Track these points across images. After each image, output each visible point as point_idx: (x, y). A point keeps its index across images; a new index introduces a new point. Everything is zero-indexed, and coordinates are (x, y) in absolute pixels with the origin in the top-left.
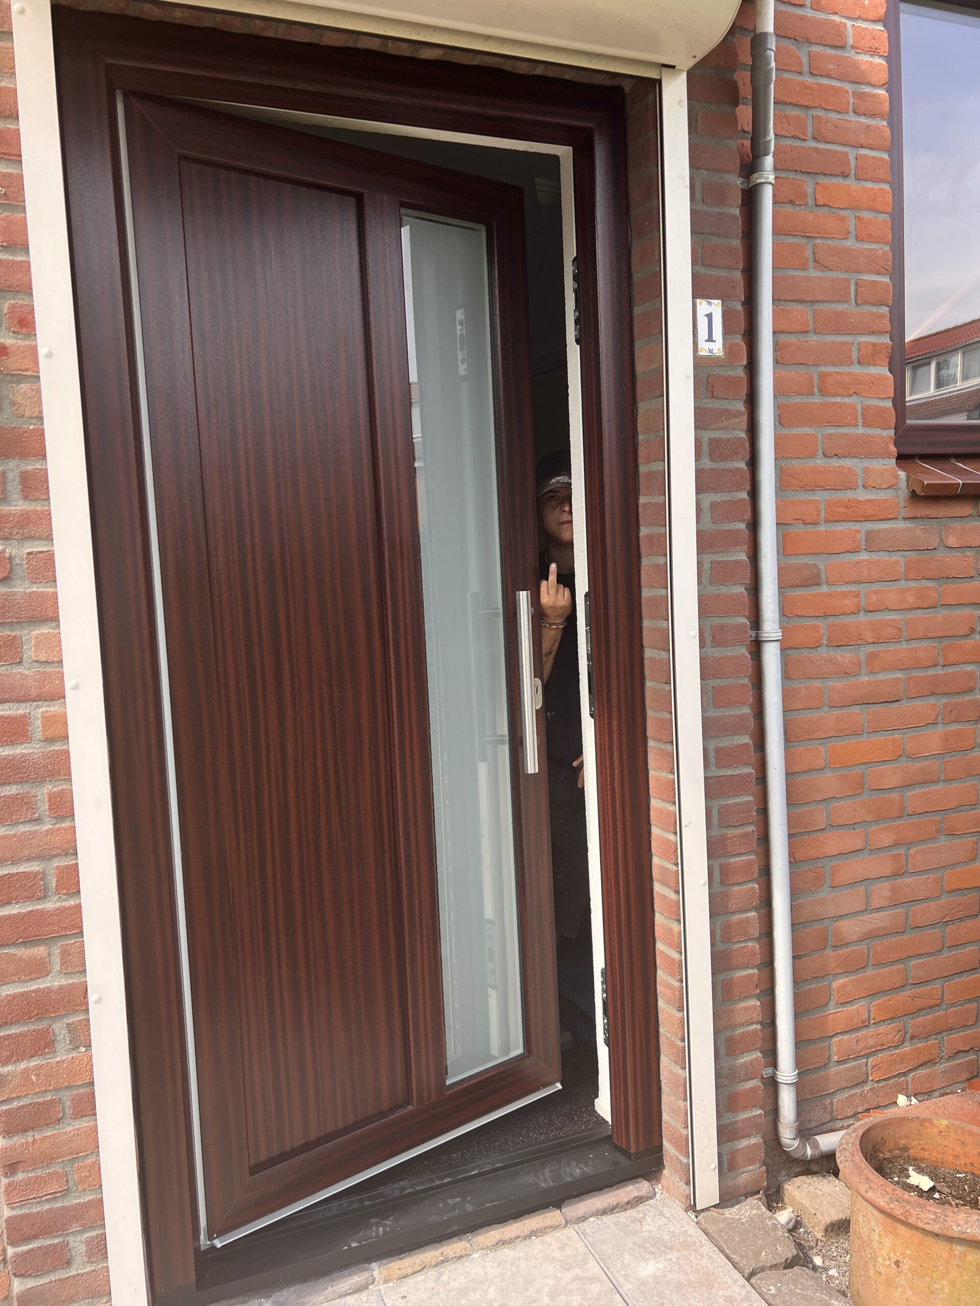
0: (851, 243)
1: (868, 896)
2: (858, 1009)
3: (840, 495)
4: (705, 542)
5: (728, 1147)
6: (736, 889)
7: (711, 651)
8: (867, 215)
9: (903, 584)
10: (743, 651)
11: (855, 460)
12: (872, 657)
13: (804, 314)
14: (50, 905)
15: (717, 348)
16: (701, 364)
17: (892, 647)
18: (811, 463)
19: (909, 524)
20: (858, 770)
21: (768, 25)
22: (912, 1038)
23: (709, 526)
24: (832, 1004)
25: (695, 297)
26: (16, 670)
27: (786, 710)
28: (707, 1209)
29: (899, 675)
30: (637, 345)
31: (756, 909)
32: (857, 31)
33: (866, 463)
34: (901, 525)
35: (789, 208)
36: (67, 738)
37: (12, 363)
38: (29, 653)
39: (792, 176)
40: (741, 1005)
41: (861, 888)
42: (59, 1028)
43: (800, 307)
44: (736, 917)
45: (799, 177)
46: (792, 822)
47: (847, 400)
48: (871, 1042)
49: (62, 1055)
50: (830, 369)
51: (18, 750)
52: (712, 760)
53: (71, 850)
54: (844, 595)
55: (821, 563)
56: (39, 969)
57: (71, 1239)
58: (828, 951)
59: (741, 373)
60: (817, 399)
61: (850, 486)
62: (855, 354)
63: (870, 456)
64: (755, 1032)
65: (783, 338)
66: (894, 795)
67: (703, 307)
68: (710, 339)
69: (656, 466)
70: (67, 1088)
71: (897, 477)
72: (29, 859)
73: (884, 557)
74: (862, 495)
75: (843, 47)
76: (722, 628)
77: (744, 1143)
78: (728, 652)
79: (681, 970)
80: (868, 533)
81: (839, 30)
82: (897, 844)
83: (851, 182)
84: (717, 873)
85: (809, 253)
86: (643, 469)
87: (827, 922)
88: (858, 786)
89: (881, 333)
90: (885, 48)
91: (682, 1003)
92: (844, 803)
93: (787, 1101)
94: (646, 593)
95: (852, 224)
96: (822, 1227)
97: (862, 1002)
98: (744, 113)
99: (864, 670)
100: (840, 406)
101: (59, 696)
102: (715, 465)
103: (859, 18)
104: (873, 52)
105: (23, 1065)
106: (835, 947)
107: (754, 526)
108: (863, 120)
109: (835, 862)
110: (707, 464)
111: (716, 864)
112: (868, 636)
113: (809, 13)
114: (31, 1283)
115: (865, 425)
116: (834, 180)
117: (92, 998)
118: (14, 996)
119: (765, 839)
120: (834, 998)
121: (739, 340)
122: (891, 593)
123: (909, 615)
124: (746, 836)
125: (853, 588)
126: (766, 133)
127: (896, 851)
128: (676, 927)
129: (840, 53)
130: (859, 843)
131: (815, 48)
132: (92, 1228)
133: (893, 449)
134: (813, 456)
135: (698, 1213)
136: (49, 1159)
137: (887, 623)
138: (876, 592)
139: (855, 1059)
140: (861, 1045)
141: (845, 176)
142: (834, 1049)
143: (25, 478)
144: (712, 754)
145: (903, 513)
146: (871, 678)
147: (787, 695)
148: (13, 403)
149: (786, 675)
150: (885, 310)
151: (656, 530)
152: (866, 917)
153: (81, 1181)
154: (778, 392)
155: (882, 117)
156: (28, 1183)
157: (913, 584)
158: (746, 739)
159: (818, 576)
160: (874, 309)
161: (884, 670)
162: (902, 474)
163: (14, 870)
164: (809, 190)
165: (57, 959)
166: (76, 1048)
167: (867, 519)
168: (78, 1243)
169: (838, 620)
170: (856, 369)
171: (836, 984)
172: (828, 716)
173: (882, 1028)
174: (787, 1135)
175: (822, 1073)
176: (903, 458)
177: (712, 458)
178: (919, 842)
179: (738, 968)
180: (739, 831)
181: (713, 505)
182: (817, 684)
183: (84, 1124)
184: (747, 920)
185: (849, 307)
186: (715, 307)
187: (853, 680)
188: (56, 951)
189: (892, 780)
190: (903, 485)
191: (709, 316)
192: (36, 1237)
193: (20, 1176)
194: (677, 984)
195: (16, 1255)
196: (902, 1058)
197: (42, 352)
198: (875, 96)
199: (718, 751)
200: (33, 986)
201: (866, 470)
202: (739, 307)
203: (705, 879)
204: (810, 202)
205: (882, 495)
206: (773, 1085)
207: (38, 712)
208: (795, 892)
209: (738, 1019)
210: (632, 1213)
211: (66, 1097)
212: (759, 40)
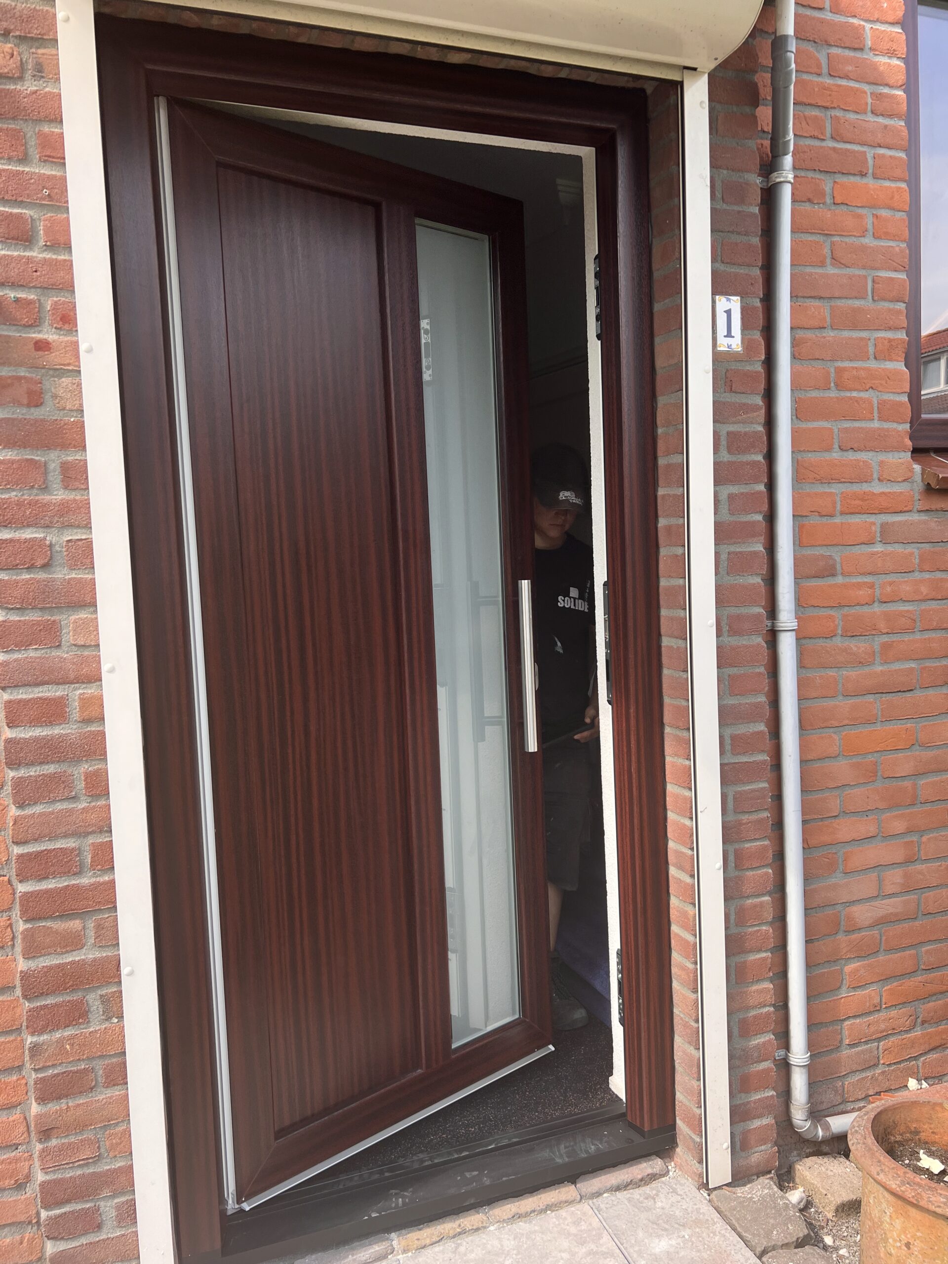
0: (868, 241)
1: (880, 881)
2: (871, 992)
3: (856, 488)
4: (722, 533)
5: (741, 1127)
6: (750, 873)
7: (728, 640)
8: (884, 213)
9: (917, 575)
10: (759, 640)
11: (871, 454)
12: (886, 647)
13: (821, 310)
14: (85, 880)
15: (736, 343)
16: (719, 359)
17: (907, 638)
18: (827, 456)
19: (923, 517)
20: (870, 758)
21: (789, 27)
22: (923, 1022)
23: (726, 517)
24: (844, 988)
25: (715, 292)
26: (55, 653)
27: (802, 698)
28: (720, 1188)
29: (913, 665)
30: (657, 340)
31: (769, 893)
32: (876, 34)
33: (881, 457)
34: (916, 517)
35: (807, 206)
36: (103, 719)
37: (53, 358)
38: (68, 637)
39: (810, 174)
40: (755, 988)
41: (874, 875)
42: (93, 1000)
43: (817, 303)
44: (750, 901)
45: (818, 176)
46: (806, 809)
47: (863, 395)
48: (883, 1026)
49: (96, 1025)
50: (847, 364)
51: (56, 731)
52: (728, 747)
53: (106, 828)
54: (859, 586)
55: (836, 554)
56: (74, 942)
57: (102, 1204)
58: (841, 936)
59: (759, 368)
60: (833, 394)
61: (867, 480)
62: (871, 350)
63: (886, 449)
64: (768, 1014)
65: (800, 334)
66: (907, 783)
67: (723, 303)
68: (729, 335)
69: (675, 459)
70: (101, 1057)
71: (912, 470)
72: (66, 836)
73: (898, 548)
74: (877, 488)
75: (861, 49)
76: (739, 617)
77: (756, 1123)
78: (744, 641)
79: (695, 952)
80: (883, 526)
81: (858, 33)
82: (909, 831)
83: (869, 181)
84: (731, 858)
85: (827, 251)
86: (662, 462)
87: (839, 908)
88: (871, 774)
89: (896, 329)
90: (903, 50)
91: (696, 984)
92: (856, 791)
93: (799, 1082)
94: (663, 583)
95: (869, 221)
96: (833, 1208)
97: (874, 987)
98: (764, 113)
99: (878, 659)
100: (857, 400)
101: (95, 678)
102: (733, 458)
103: (878, 21)
104: (891, 53)
105: (58, 1035)
106: (848, 932)
107: (771, 517)
108: (880, 120)
109: (848, 848)
110: (726, 457)
111: (731, 849)
112: (882, 626)
113: (828, 16)
114: (62, 1246)
115: (880, 419)
116: (852, 179)
117: (125, 970)
118: (50, 968)
119: (779, 824)
120: (846, 983)
121: (757, 336)
122: (906, 585)
123: (924, 606)
124: (760, 821)
125: (868, 579)
126: (785, 132)
127: (908, 839)
128: (691, 910)
129: (858, 55)
130: (872, 830)
131: (834, 51)
132: (123, 1193)
133: (909, 443)
134: (829, 449)
135: (710, 1191)
136: (81, 1126)
137: (901, 614)
138: (891, 584)
139: (866, 1042)
140: (872, 1029)
141: (863, 175)
142: (846, 1033)
143: (66, 468)
144: (728, 741)
145: (918, 506)
146: (885, 668)
147: (802, 684)
148: (55, 396)
149: (801, 664)
150: (902, 306)
151: (673, 521)
152: (877, 903)
153: (112, 1147)
154: (796, 386)
155: (900, 117)
156: (61, 1149)
157: (927, 576)
158: (762, 727)
159: (833, 567)
160: (891, 305)
161: (898, 660)
162: (917, 468)
163: (51, 846)
164: (828, 188)
165: (91, 933)
166: (108, 1019)
167: (882, 511)
168: (108, 1208)
169: (853, 611)
170: (872, 364)
171: (849, 968)
172: (843, 704)
173: (893, 1013)
174: (799, 1116)
175: (834, 1056)
176: (918, 452)
177: (730, 451)
178: (931, 830)
179: (751, 951)
180: (754, 817)
181: (731, 497)
182: (831, 673)
183: (116, 1092)
184: (761, 904)
185: (866, 303)
186: (734, 304)
187: (867, 669)
188: (91, 924)
189: (906, 768)
190: (918, 477)
191: (728, 312)
192: (68, 1201)
193: (54, 1142)
194: (691, 966)
195: (49, 1218)
196: (913, 1043)
197: (83, 347)
198: (893, 97)
199: (733, 738)
200: (69, 958)
201: (881, 463)
202: (757, 303)
203: (720, 863)
204: (829, 200)
205: (897, 488)
206: (785, 1066)
207: (76, 694)
208: (808, 877)
209: (751, 1002)
210: (647, 1190)
211: (100, 1067)
212: (779, 43)
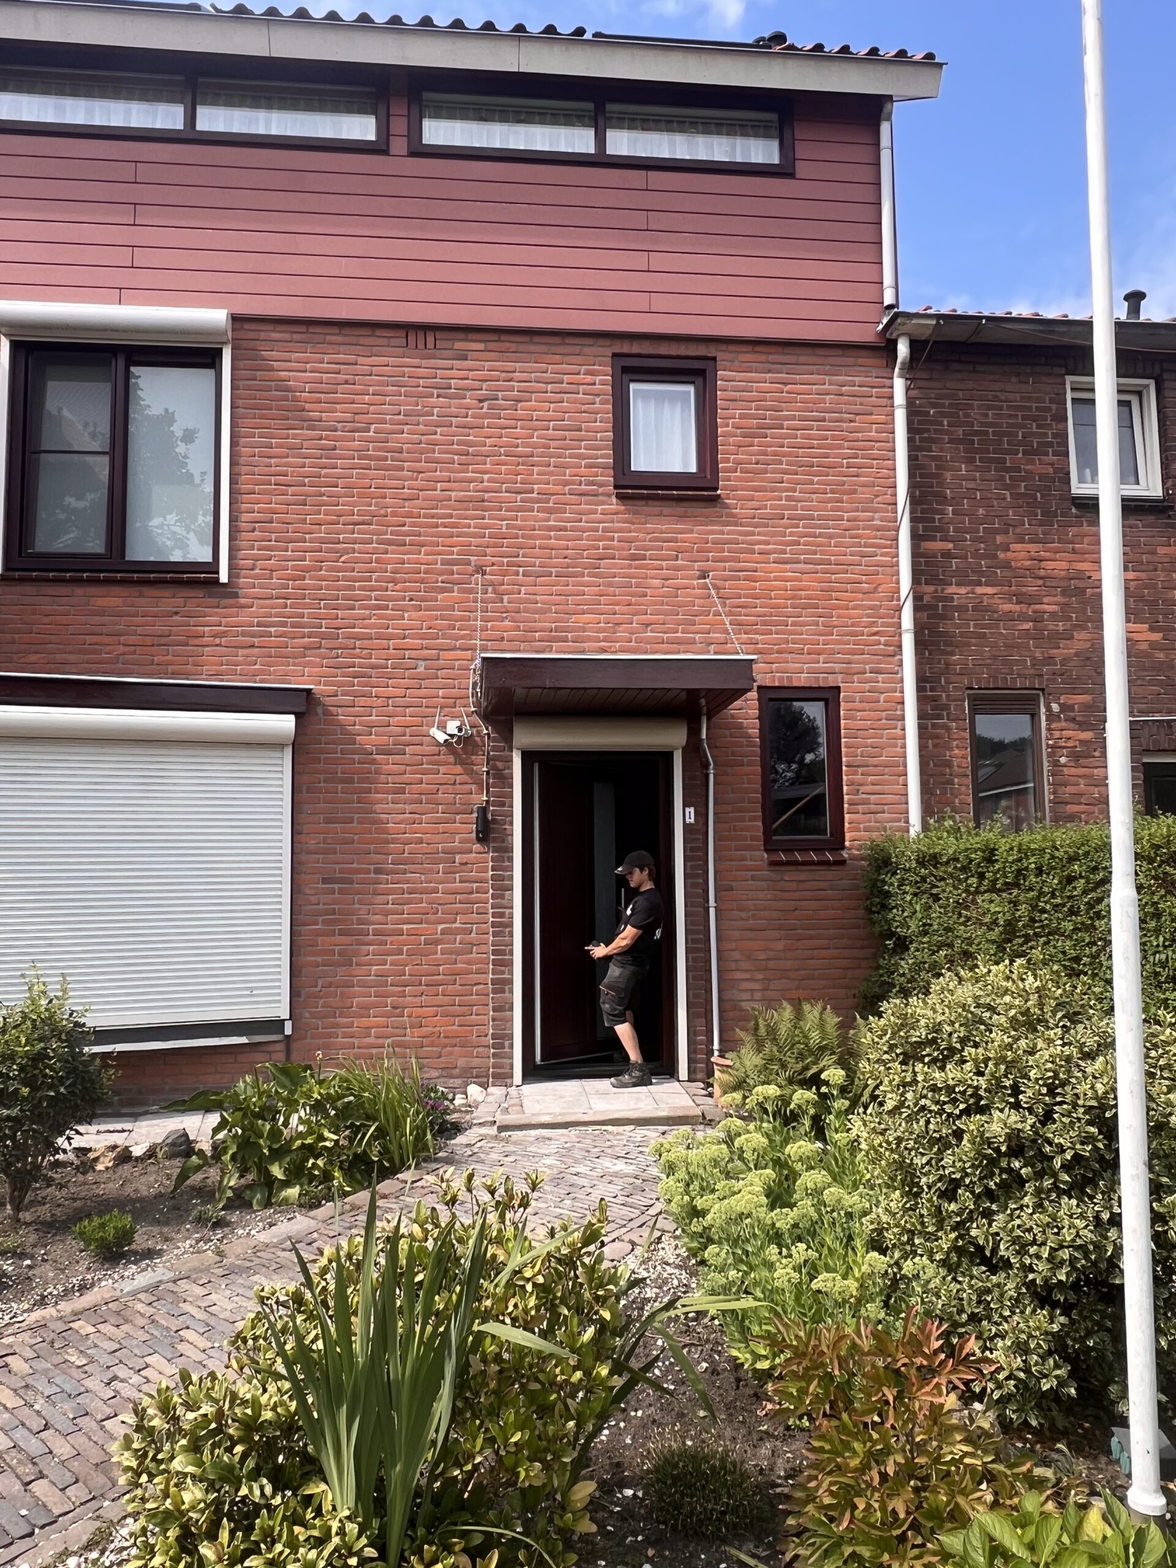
0: (745, 785)
3: (741, 863)
4: (686, 876)
5: (692, 1065)
6: (697, 982)
7: (689, 909)
8: (751, 776)
9: (766, 892)
10: (701, 909)
11: (747, 852)
12: (753, 915)
13: (728, 807)
14: (506, 956)
15: (692, 820)
16: (686, 827)
17: (762, 912)
18: (730, 853)
19: (769, 873)
20: (749, 952)
21: (704, 736)
23: (689, 872)
25: (684, 807)
26: (504, 901)
27: (718, 929)
28: (683, 1084)
29: (765, 922)
31: (705, 990)
33: (752, 853)
34: (765, 873)
35: (719, 781)
36: (513, 918)
38: (506, 897)
39: (723, 768)
40: (698, 1020)
41: (750, 992)
42: (507, 988)
43: (726, 805)
44: (697, 991)
45: (726, 768)
46: (720, 966)
47: (743, 833)
49: (507, 994)
50: (738, 824)
51: (503, 920)
53: (512, 945)
54: (743, 894)
55: (734, 884)
57: (505, 1041)
58: (737, 1012)
59: (701, 827)
60: (731, 833)
61: (745, 860)
62: (746, 819)
63: (754, 850)
64: (705, 1030)
65: (718, 815)
66: (764, 962)
67: (687, 810)
68: (690, 818)
70: (508, 1003)
71: (764, 857)
72: (503, 946)
73: (759, 883)
74: (749, 863)
75: (742, 728)
76: (694, 902)
77: (700, 1066)
78: (695, 909)
80: (753, 875)
81: (740, 724)
83: (745, 767)
84: (691, 977)
85: (730, 790)
87: (735, 1001)
88: (749, 958)
89: (758, 812)
92: (742, 963)
93: (716, 1053)
95: (746, 780)
99: (751, 919)
100: (741, 835)
101: (512, 908)
105: (498, 996)
107: (706, 871)
108: (749, 748)
111: (690, 973)
112: (753, 908)
115: (751, 840)
116: (739, 767)
117: (515, 981)
118: (498, 978)
121: (702, 820)
122: (761, 895)
123: (769, 902)
124: (700, 966)
125: (746, 892)
130: (749, 977)
131: (732, 730)
132: (510, 1041)
133: (762, 848)
134: (732, 851)
135: (680, 1085)
136: (502, 1020)
137: (760, 904)
138: (755, 894)
143: (508, 857)
144: (689, 939)
145: (767, 869)
146: (754, 922)
147: (718, 924)
148: (507, 840)
149: (720, 919)
150: (758, 805)
153: (509, 1028)
154: (716, 831)
155: (757, 747)
156: (497, 1025)
157: (770, 892)
158: (703, 937)
159: (733, 888)
160: (754, 805)
161: (759, 920)
163: (500, 948)
164: (730, 771)
165: (507, 971)
166: (510, 994)
167: (752, 870)
168: (507, 1043)
169: (740, 902)
170: (747, 824)
172: (736, 934)
176: (768, 851)
177: (690, 852)
179: (697, 1008)
180: (698, 964)
181: (691, 866)
182: (732, 922)
183: (508, 1013)
184: (701, 993)
185: (745, 805)
186: (692, 810)
187: (746, 922)
188: (507, 968)
189: (763, 957)
190: (767, 859)
191: (690, 812)
192: (498, 1039)
193: (495, 1023)
195: (492, 1042)
197: (514, 829)
199: (692, 939)
200: (502, 977)
202: (701, 808)
204: (730, 774)
205: (759, 863)
206: (711, 1049)
207: (507, 911)
208: (723, 990)
211: (508, 1006)
